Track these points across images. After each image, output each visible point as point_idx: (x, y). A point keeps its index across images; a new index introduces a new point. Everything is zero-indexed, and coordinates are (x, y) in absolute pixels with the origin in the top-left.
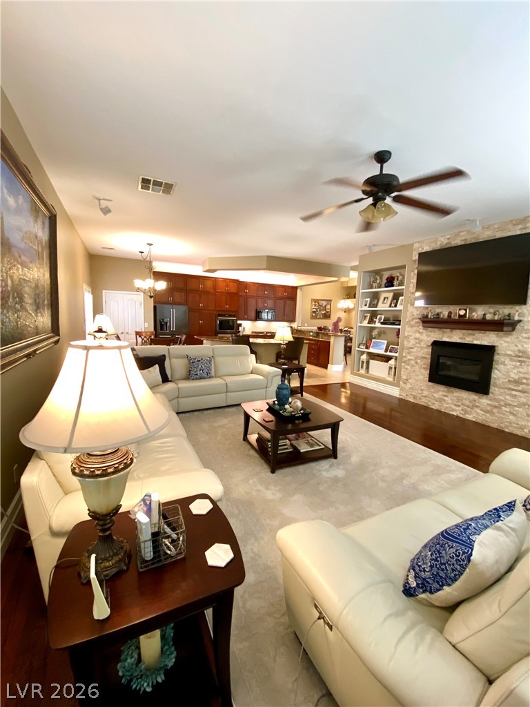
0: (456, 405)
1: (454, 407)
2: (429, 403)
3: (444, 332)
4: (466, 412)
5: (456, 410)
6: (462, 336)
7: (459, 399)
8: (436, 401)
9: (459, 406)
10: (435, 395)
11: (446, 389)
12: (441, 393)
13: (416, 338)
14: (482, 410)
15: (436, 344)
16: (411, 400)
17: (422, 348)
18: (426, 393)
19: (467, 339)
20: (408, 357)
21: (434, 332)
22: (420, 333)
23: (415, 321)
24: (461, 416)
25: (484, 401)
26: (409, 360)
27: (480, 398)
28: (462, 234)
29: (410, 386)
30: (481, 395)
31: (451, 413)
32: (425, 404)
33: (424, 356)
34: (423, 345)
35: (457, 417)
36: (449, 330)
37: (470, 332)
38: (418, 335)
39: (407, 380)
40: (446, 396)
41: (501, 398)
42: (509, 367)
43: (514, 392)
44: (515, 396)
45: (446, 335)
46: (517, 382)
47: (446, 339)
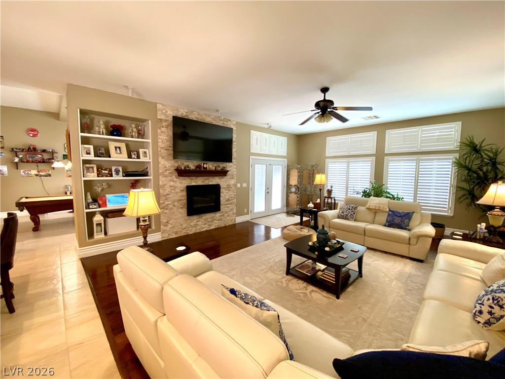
0: (204, 224)
2: (188, 232)
3: (192, 179)
4: (210, 225)
5: (205, 227)
6: (202, 181)
7: (205, 219)
8: (193, 227)
9: (206, 224)
10: (191, 224)
11: (198, 217)
12: (195, 221)
13: (171, 186)
14: (217, 221)
15: (189, 188)
16: (174, 236)
17: (177, 193)
18: (184, 226)
19: (206, 182)
20: (166, 203)
21: (185, 179)
22: (174, 181)
23: (168, 172)
24: (208, 229)
25: (218, 215)
26: (168, 205)
27: (216, 214)
29: (171, 226)
30: (216, 212)
31: (203, 230)
32: (185, 234)
33: (179, 199)
34: (177, 190)
35: (206, 231)
36: (195, 178)
37: (207, 177)
38: (172, 183)
39: (168, 222)
40: (198, 221)
41: (224, 210)
42: (225, 194)
43: (228, 205)
44: (228, 207)
45: (194, 180)
46: (228, 200)
47: (194, 184)
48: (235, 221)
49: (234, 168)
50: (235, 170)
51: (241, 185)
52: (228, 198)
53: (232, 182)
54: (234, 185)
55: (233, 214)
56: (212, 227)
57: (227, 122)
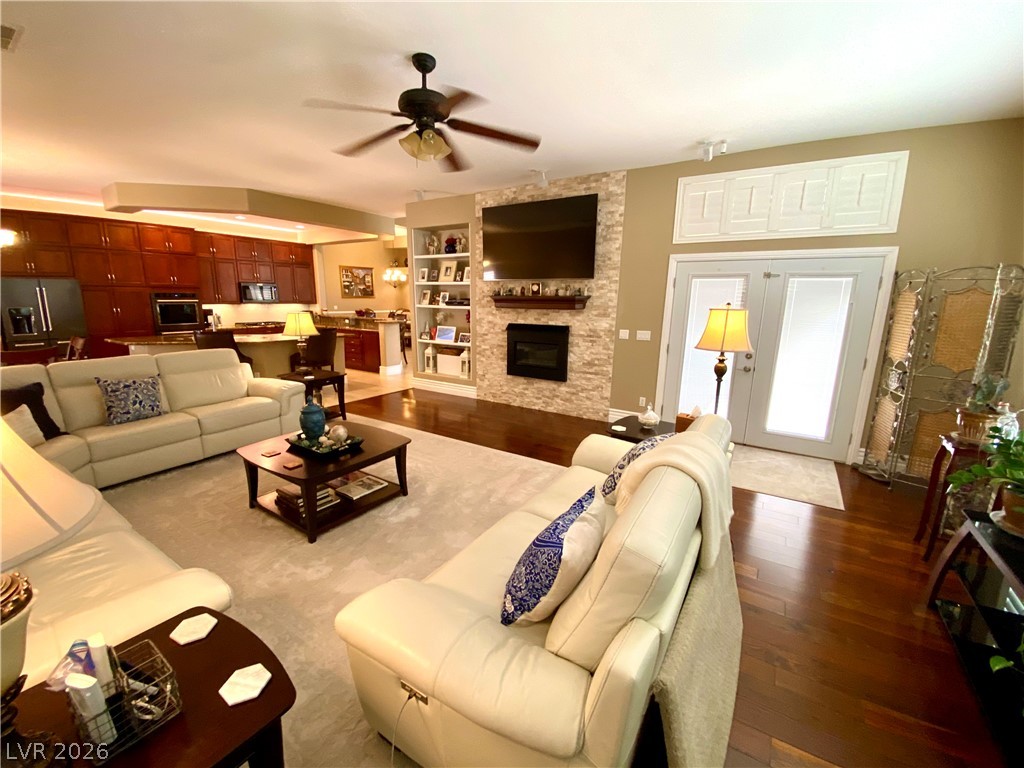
0: (537, 398)
1: (535, 401)
2: (511, 401)
3: (519, 313)
4: (547, 404)
5: (538, 404)
6: (536, 317)
7: (540, 391)
8: (517, 397)
9: (540, 398)
10: (515, 390)
11: (525, 381)
12: (521, 387)
13: (490, 322)
14: (562, 400)
15: (511, 328)
16: (491, 399)
17: (497, 334)
18: (505, 389)
19: (543, 320)
20: (483, 347)
21: (508, 313)
22: (493, 314)
23: (486, 299)
24: (542, 409)
25: (563, 389)
26: (485, 350)
27: (559, 386)
28: (528, 188)
29: (488, 383)
30: (559, 383)
31: (533, 407)
32: (505, 402)
33: (500, 343)
34: (497, 330)
35: (539, 411)
36: (523, 310)
37: (545, 311)
38: (490, 318)
39: (484, 375)
40: (527, 389)
41: (578, 383)
42: (582, 348)
43: (589, 376)
44: (589, 379)
45: (521, 316)
46: (590, 364)
47: (521, 321)
48: (606, 415)
49: (610, 291)
50: (614, 295)
51: (633, 335)
52: (589, 359)
53: (604, 324)
54: (610, 331)
55: (602, 398)
56: (550, 409)
57: (597, 181)
